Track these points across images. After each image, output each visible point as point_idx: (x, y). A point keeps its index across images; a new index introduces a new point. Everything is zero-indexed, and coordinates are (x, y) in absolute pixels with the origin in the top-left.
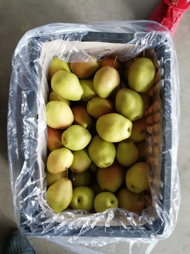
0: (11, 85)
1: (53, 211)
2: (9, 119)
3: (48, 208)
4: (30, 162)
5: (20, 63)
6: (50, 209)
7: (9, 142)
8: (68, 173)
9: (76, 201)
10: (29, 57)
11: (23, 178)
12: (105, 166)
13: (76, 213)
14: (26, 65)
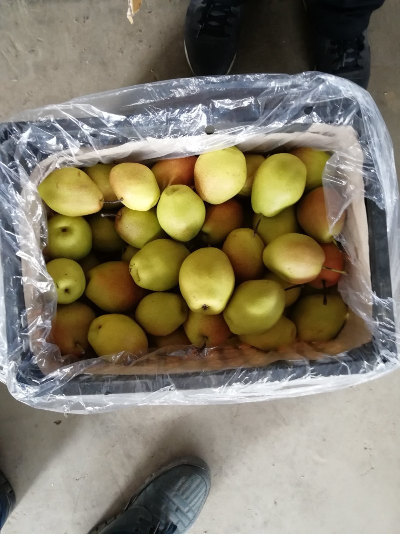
0: (265, 76)
1: (41, 182)
2: (201, 79)
3: (46, 171)
4: (125, 126)
5: (307, 88)
6: (44, 175)
7: (157, 84)
8: (114, 203)
9: (63, 224)
10: (322, 103)
11: (94, 118)
12: (133, 273)
13: (41, 224)
14: (307, 99)
